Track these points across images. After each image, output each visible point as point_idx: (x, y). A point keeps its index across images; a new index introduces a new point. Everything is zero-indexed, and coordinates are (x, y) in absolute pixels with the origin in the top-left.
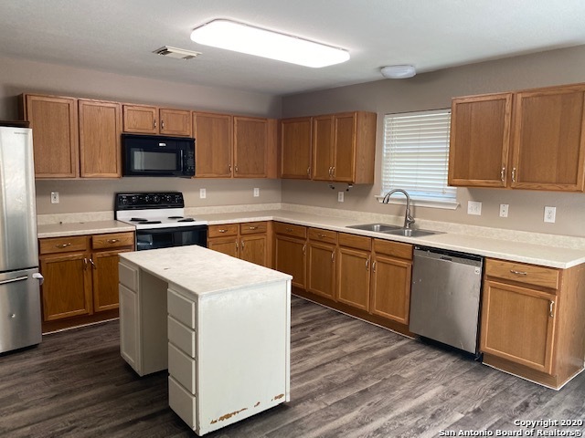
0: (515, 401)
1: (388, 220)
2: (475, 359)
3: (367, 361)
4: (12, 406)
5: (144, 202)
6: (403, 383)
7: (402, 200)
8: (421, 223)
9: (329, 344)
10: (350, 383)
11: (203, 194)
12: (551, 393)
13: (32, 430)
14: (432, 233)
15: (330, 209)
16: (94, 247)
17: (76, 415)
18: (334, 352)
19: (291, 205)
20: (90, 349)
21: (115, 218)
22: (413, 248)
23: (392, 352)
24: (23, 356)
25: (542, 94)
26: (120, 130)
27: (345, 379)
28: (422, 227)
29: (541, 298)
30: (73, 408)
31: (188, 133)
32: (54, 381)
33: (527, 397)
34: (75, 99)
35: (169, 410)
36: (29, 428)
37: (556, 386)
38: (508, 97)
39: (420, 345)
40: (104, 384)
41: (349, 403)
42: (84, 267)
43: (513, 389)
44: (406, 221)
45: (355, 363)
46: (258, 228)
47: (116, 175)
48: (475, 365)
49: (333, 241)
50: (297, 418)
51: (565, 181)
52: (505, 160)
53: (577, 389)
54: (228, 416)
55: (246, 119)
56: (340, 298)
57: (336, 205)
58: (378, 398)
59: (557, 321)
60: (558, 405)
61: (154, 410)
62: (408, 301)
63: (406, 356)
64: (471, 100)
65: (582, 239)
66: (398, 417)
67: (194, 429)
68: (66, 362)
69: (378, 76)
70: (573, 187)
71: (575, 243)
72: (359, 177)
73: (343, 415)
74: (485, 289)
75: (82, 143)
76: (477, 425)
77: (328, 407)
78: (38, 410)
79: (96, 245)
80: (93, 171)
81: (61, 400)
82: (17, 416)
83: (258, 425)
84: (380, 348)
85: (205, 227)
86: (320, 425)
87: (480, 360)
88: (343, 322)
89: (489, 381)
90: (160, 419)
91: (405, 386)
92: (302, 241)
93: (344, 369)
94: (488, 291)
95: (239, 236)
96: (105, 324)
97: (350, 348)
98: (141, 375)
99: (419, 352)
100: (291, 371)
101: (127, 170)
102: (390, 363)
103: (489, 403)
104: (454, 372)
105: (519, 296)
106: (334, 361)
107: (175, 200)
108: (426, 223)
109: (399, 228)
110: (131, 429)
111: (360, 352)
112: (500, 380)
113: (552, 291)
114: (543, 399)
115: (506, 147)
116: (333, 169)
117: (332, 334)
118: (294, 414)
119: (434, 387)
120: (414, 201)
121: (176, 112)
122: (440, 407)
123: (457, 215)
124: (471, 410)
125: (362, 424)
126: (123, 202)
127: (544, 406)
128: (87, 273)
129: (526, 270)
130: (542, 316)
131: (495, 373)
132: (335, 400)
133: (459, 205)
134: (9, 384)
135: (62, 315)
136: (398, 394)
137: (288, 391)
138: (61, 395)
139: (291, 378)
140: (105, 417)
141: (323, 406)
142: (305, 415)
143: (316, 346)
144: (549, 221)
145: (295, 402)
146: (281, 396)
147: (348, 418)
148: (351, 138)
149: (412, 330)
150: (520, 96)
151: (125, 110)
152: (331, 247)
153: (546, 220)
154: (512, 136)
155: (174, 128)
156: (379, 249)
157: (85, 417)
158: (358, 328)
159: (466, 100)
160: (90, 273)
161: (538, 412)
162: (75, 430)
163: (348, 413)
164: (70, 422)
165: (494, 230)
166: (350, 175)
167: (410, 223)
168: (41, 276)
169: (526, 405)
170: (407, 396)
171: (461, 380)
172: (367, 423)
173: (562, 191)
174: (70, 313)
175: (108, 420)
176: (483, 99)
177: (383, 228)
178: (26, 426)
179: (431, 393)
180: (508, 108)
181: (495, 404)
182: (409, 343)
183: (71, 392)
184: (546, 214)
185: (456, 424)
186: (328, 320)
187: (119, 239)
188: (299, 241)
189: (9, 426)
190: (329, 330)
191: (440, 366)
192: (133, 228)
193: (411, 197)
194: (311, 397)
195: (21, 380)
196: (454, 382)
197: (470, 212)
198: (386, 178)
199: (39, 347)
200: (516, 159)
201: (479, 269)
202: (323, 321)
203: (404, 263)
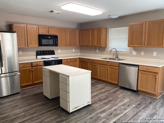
0: (148, 102)
1: (111, 57)
2: (136, 92)
3: (108, 94)
4: (17, 108)
5: (44, 53)
6: (119, 98)
7: (115, 51)
8: (120, 57)
9: (98, 90)
10: (105, 99)
11: (59, 51)
12: (157, 99)
13: (25, 113)
14: (124, 60)
15: (94, 54)
16: (33, 66)
17: (35, 109)
18: (99, 91)
19: (83, 54)
20: (34, 93)
21: (37, 58)
22: (119, 64)
23: (114, 91)
24: (16, 95)
25: (153, 22)
26: (38, 34)
27: (104, 98)
28: (120, 58)
29: (154, 75)
30: (34, 108)
31: (56, 34)
32: (27, 101)
33: (151, 101)
34: (26, 25)
35: (60, 107)
36: (24, 113)
37: (158, 98)
38: (144, 23)
39: (121, 89)
40: (40, 101)
41: (106, 104)
42: (30, 71)
43: (147, 99)
44: (116, 57)
45: (105, 94)
46: (75, 60)
47: (37, 46)
48: (136, 93)
49: (96, 63)
50: (93, 108)
51: (159, 45)
52: (143, 40)
53: (163, 98)
54: (76, 108)
55: (71, 30)
56: (99, 78)
57: (96, 53)
58: (113, 102)
59: (158, 81)
60: (159, 102)
61: (56, 107)
62: (118, 77)
63: (118, 92)
64: (134, 24)
65: (163, 60)
66: (119, 106)
67: (68, 111)
68: (28, 97)
69: (109, 17)
70: (162, 46)
71: (162, 61)
72: (103, 45)
73: (105, 106)
74: (139, 74)
75: (28, 37)
76: (139, 108)
77: (101, 105)
78: (25, 108)
79: (33, 65)
80: (31, 45)
81: (30, 106)
82: (19, 110)
83: (84, 110)
84: (111, 90)
85: (62, 60)
86: (100, 109)
87: (137, 92)
88: (100, 84)
89: (140, 97)
90: (58, 109)
91: (119, 99)
92: (88, 63)
93: (103, 96)
94: (140, 74)
95: (70, 62)
96: (36, 87)
97: (103, 90)
98: (50, 99)
99: (122, 91)
100: (91, 96)
101: (40, 44)
102: (114, 94)
103: (142, 102)
104: (131, 95)
105: (148, 75)
106: (100, 94)
107: (52, 53)
108: (121, 57)
109: (114, 59)
110: (51, 112)
111: (106, 91)
112: (143, 97)
113: (157, 73)
114: (155, 101)
115: (143, 36)
116: (95, 43)
117: (98, 87)
118: (92, 107)
119: (127, 99)
120: (118, 51)
121: (53, 28)
122: (129, 103)
123: (130, 55)
124: (137, 104)
125: (111, 108)
126: (39, 53)
127: (155, 102)
128: (31, 73)
129: (150, 68)
130: (154, 80)
131: (141, 95)
132: (102, 103)
133: (130, 52)
134: (15, 102)
135: (25, 84)
136: (118, 101)
137: (91, 101)
138: (30, 104)
139: (91, 97)
140: (43, 109)
141: (100, 105)
142: (95, 107)
143: (94, 90)
144: (155, 55)
145: (92, 104)
146: (89, 102)
147: (107, 107)
148: (101, 35)
149: (119, 85)
150: (147, 23)
151: (39, 28)
152: (96, 64)
153: (154, 55)
154: (145, 33)
155: (52, 33)
156: (109, 64)
157: (38, 110)
158: (104, 85)
159: (133, 24)
160: (32, 73)
161: (154, 104)
162: (36, 113)
163: (106, 106)
164: (34, 111)
165: (140, 58)
166: (101, 45)
167: (117, 57)
168: (20, 74)
169: (151, 102)
170: (121, 101)
171: (134, 97)
172: (112, 108)
173: (159, 47)
174: (27, 84)
175: (44, 110)
176: (137, 24)
177: (110, 59)
178: (23, 112)
179: (126, 100)
180: (144, 26)
181: (143, 102)
182: (118, 89)
183: (32, 104)
184: (154, 54)
185: (134, 107)
186: (96, 84)
187: (39, 63)
188: (87, 63)
189: (18, 113)
190: (97, 86)
191: (128, 94)
192: (43, 60)
193: (117, 50)
194: (96, 103)
195: (17, 101)
196: (132, 97)
197: (133, 54)
198: (110, 45)
199: (20, 93)
200: (146, 39)
201: (137, 68)
202: (95, 84)
203: (117, 68)
